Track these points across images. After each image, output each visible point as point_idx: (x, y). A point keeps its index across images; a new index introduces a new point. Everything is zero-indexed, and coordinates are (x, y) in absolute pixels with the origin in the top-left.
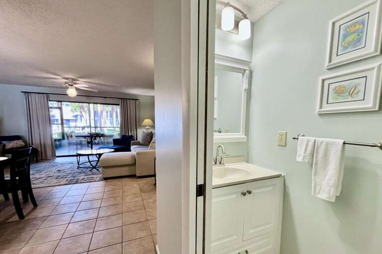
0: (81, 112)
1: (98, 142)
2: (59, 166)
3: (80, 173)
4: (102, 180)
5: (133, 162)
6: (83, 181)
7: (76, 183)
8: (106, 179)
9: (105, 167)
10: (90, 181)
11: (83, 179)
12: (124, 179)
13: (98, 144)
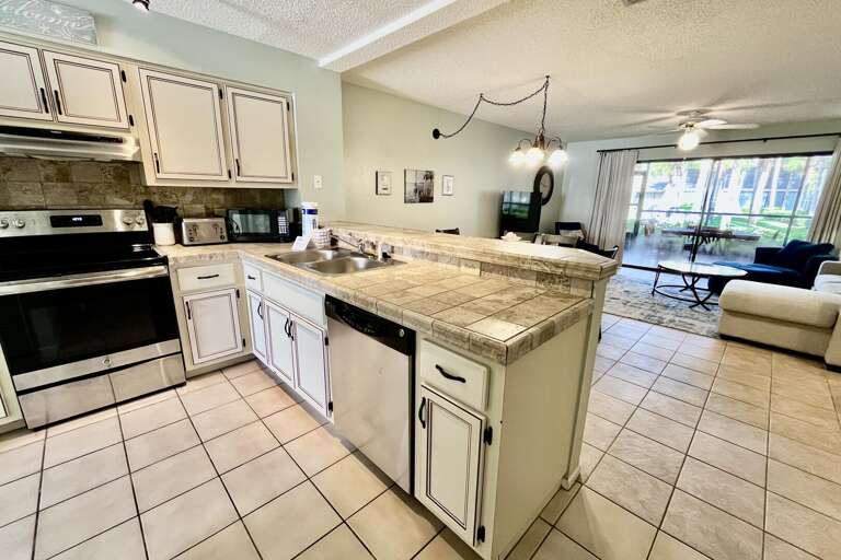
0: (671, 176)
1: (712, 249)
2: (627, 283)
3: (667, 307)
4: (715, 337)
5: (825, 323)
6: (671, 325)
7: (659, 324)
8: (724, 337)
9: (730, 312)
10: (686, 329)
11: (671, 321)
12: (775, 356)
13: (711, 253)
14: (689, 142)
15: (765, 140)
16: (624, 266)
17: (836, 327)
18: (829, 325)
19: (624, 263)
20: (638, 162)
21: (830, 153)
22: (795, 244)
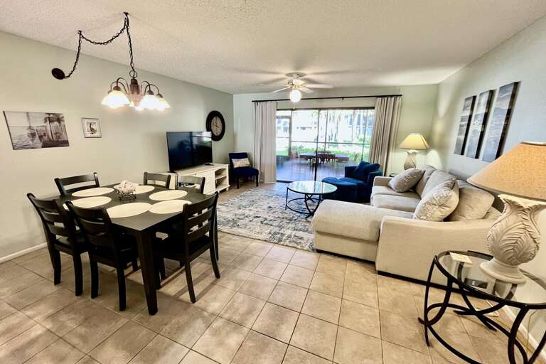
3: (290, 220)
5: (373, 237)
6: (288, 242)
7: (279, 242)
8: (319, 252)
10: (297, 245)
11: (288, 237)
12: (349, 265)
14: (295, 97)
15: (343, 98)
16: (278, 181)
17: (380, 240)
18: (375, 240)
19: (278, 179)
20: (278, 110)
21: (373, 108)
22: (363, 164)
